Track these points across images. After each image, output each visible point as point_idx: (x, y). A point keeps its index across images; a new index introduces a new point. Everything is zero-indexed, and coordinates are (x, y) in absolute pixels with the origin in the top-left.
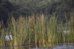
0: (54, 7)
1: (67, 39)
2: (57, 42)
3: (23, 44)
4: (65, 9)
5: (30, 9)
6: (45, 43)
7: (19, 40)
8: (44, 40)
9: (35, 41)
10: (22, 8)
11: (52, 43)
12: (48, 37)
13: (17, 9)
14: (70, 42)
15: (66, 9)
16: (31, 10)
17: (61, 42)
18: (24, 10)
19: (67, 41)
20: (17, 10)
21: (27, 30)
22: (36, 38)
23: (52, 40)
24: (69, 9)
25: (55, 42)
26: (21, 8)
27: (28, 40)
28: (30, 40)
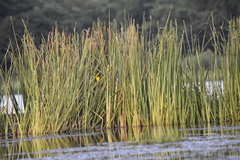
0: (146, 5)
1: (217, 113)
2: (183, 121)
3: (65, 128)
4: (182, 13)
5: (66, 12)
6: (142, 126)
7: (51, 113)
8: (135, 112)
9: (105, 118)
10: (41, 8)
11: (165, 125)
12: (151, 104)
13: (25, 11)
14: (229, 122)
15: (185, 13)
16: (71, 15)
17: (196, 121)
18: (48, 14)
19: (218, 119)
20: (22, 14)
21: (78, 80)
22: (108, 108)
23: (164, 113)
24: (195, 12)
25: (176, 121)
26: (36, 8)
27: (81, 114)
28: (86, 114)
